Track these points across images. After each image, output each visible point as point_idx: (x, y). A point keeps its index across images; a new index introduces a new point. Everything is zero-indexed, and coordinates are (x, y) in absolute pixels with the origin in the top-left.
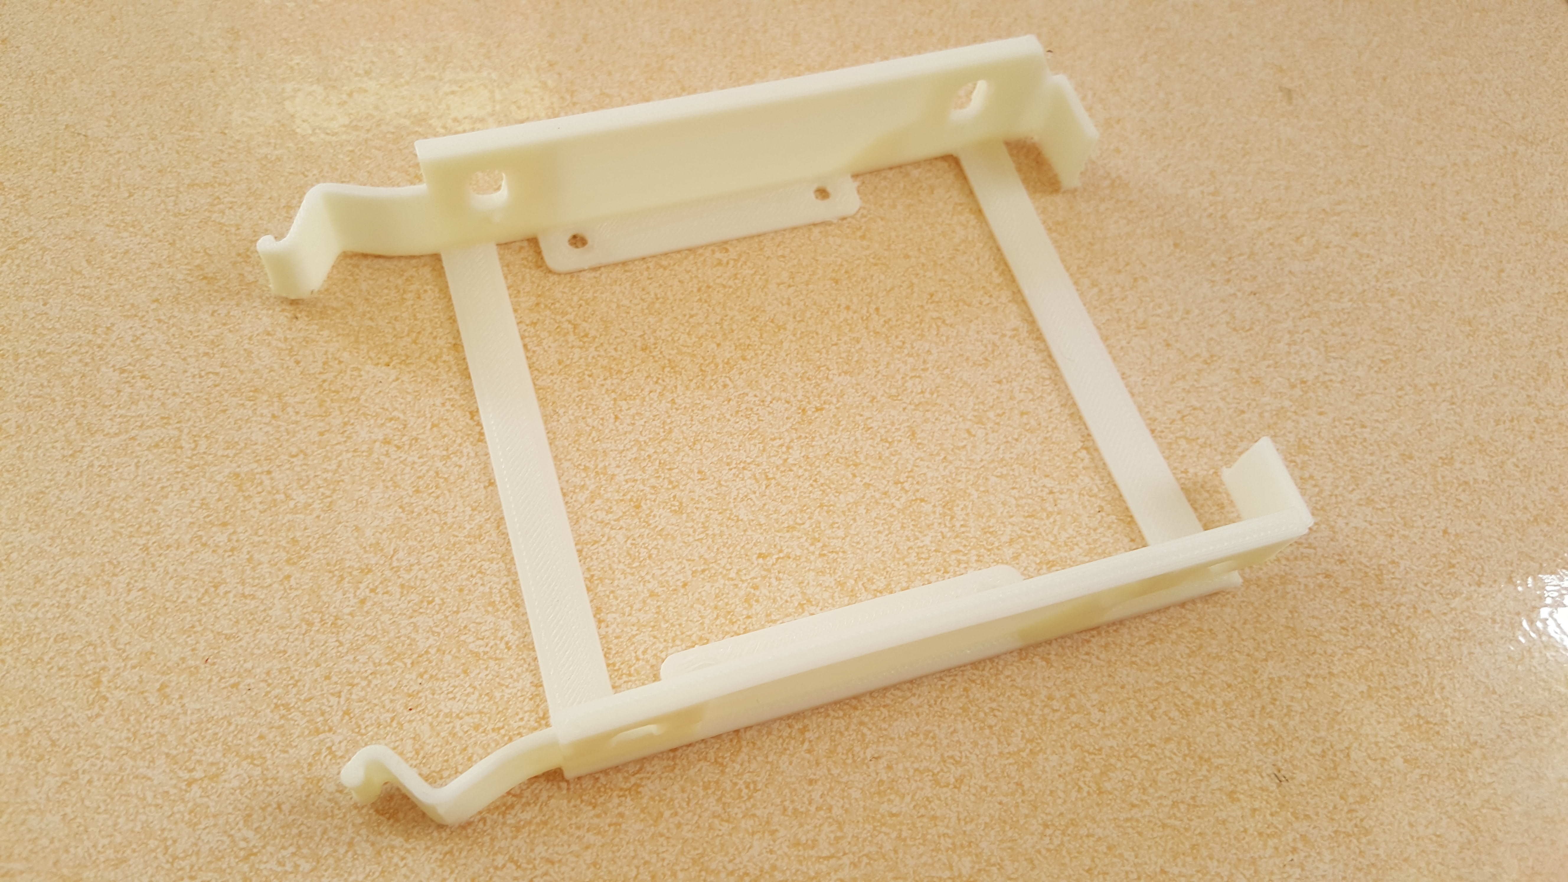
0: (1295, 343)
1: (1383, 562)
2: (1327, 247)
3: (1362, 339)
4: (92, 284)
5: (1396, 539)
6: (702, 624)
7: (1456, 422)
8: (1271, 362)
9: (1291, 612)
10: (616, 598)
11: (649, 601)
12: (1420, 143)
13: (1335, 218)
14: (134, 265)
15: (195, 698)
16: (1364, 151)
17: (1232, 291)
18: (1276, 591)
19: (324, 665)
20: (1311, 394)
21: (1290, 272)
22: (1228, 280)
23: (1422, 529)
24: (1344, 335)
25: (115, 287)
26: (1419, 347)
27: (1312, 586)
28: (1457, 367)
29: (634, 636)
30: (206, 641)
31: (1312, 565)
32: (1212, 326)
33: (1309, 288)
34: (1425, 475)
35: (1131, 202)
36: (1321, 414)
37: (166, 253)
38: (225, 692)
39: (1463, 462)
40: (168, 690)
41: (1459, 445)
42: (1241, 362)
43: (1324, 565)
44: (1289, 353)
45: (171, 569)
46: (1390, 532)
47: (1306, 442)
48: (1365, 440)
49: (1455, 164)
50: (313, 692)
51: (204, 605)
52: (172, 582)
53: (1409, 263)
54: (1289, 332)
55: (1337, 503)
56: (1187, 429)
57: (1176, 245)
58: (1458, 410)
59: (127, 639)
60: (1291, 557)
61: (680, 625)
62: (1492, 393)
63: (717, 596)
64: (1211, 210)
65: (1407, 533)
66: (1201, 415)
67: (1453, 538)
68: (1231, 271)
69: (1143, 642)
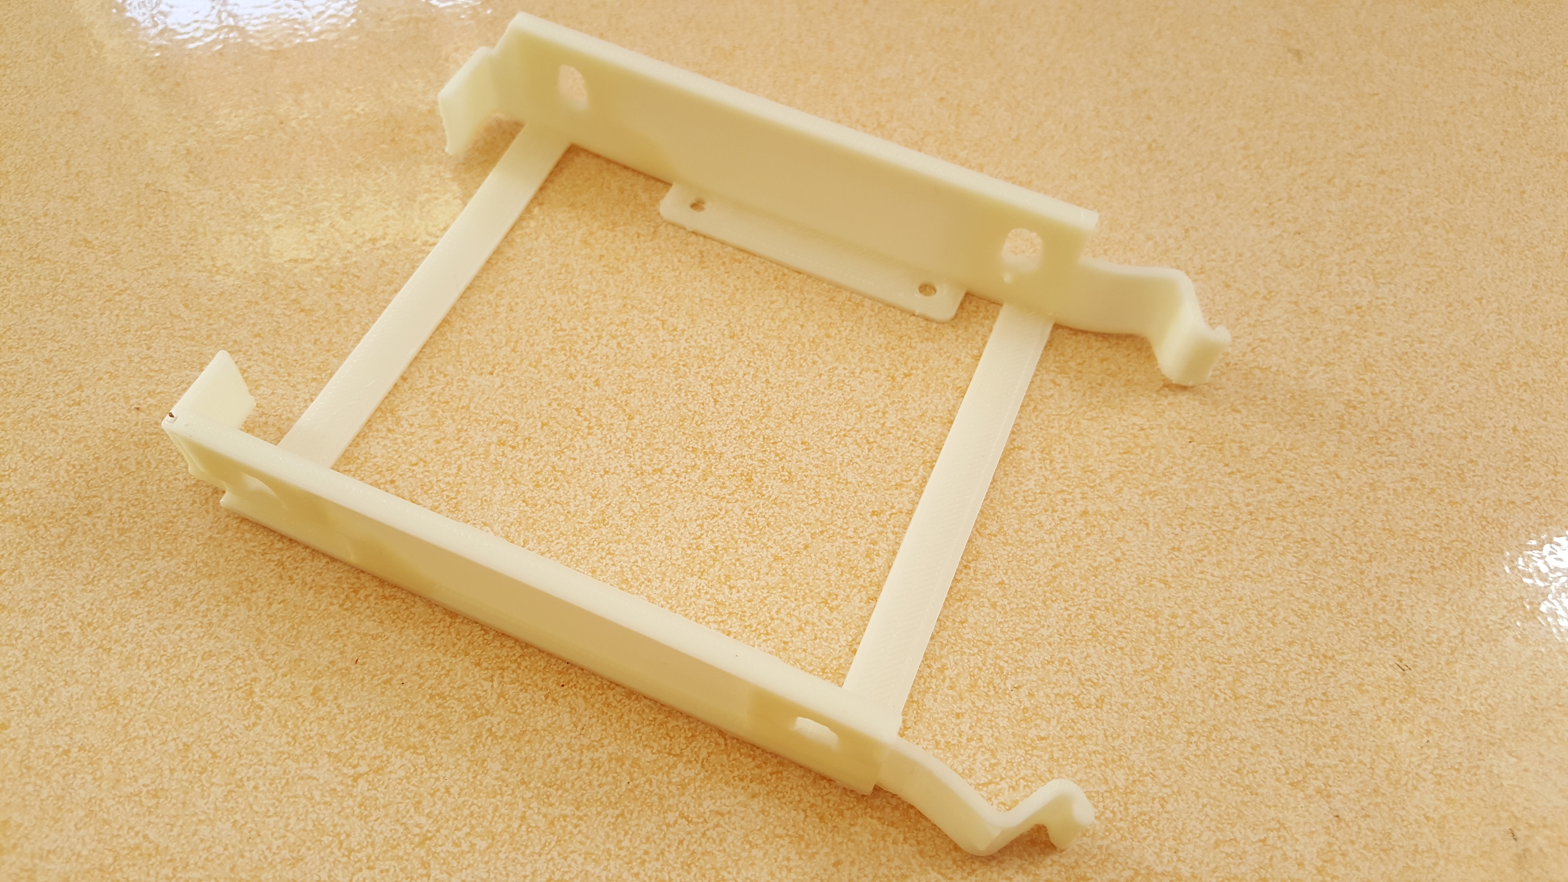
0: (1344, 273)
1: (1462, 461)
2: (1358, 186)
3: (1406, 265)
4: (193, 325)
5: (1470, 440)
6: (829, 581)
7: (1506, 330)
8: (1325, 292)
9: (1384, 515)
10: (743, 565)
11: (774, 565)
12: (1427, 86)
13: (1361, 160)
15: (349, 698)
16: (1376, 98)
17: (1278, 233)
18: (1368, 498)
19: (472, 653)
20: (1367, 318)
21: (1328, 211)
22: (1273, 223)
23: (1493, 429)
24: (1388, 262)
25: (215, 326)
26: (1459, 267)
27: (1400, 490)
28: (1498, 282)
29: (765, 598)
30: (353, 643)
31: (1396, 471)
32: (1265, 265)
33: (1348, 224)
34: (1487, 380)
35: (1169, 162)
36: (1380, 334)
38: (379, 689)
39: (1520, 366)
40: (322, 693)
41: (1512, 350)
42: (1298, 295)
43: (1408, 470)
44: (1340, 283)
45: (309, 580)
46: (1464, 434)
47: (1371, 360)
48: (1425, 354)
49: (1462, 103)
50: (466, 679)
51: (346, 610)
52: (312, 592)
53: (1436, 193)
54: (1338, 264)
55: (1410, 413)
56: (1259, 359)
57: (1219, 197)
58: (1507, 319)
59: (274, 649)
60: (1376, 466)
61: (808, 584)
62: (1535, 301)
63: (838, 554)
64: (1245, 162)
65: (1479, 434)
66: (1270, 346)
67: (1523, 434)
68: (1273, 215)
69: (1253, 557)
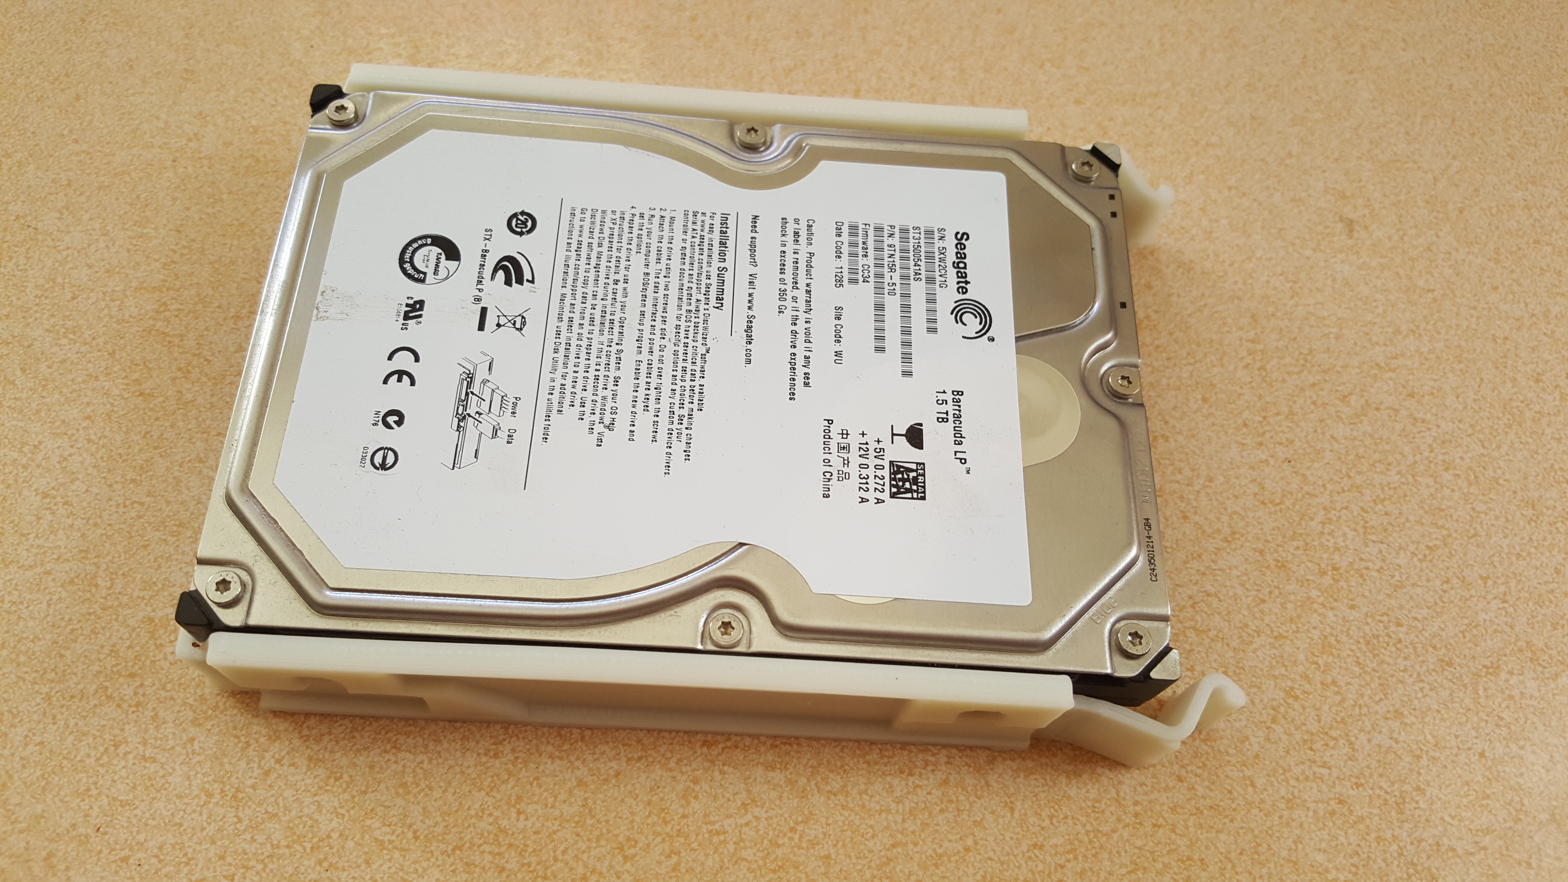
0: (1330, 521)
1: (1406, 787)
2: (1377, 409)
3: (1407, 520)
5: (1424, 761)
6: (632, 821)
7: (1506, 623)
8: (1301, 543)
9: (1295, 842)
10: (540, 786)
11: (575, 791)
12: (1495, 288)
13: (1390, 374)
14: (70, 377)
15: (82, 871)
16: (1430, 295)
17: (1264, 457)
18: (1281, 817)
19: (219, 843)
20: (1343, 583)
21: (1332, 437)
22: (1261, 444)
23: (1455, 751)
24: (1387, 514)
26: (1472, 531)
27: (1322, 813)
28: (1514, 558)
29: (555, 832)
30: (100, 807)
31: (1324, 788)
32: (1236, 497)
33: (1352, 457)
34: (1465, 686)
35: (1158, 347)
36: (1352, 607)
37: (104, 364)
38: (114, 866)
39: (1511, 673)
40: (54, 860)
41: (1507, 652)
42: (1267, 541)
43: (1338, 789)
44: (1322, 533)
45: (72, 723)
46: (1418, 752)
47: (1332, 640)
48: (1400, 641)
49: (1533, 315)
51: (102, 765)
52: (72, 737)
53: (1470, 431)
54: (1325, 508)
55: (1360, 715)
56: (1198, 618)
57: (1205, 400)
58: (1511, 610)
59: (16, 799)
60: (1301, 778)
61: (607, 822)
62: (1552, 591)
63: (652, 789)
64: (1249, 360)
65: (1437, 754)
66: (1215, 602)
67: (1490, 763)
68: (1264, 433)
69: (1124, 871)
